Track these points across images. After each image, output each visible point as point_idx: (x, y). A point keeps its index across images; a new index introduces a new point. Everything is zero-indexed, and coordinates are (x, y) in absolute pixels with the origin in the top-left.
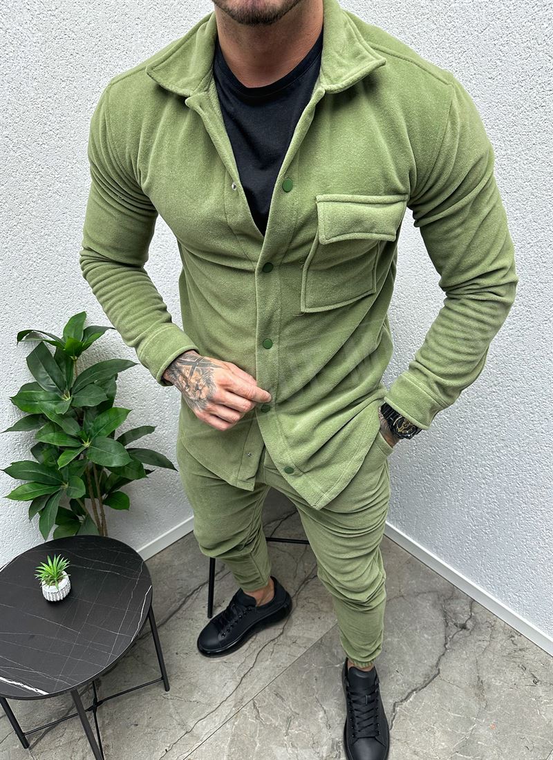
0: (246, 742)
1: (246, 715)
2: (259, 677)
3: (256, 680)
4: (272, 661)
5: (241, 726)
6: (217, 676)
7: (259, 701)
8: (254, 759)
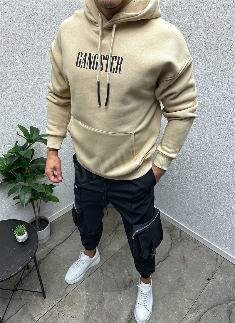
0: (98, 282)
1: (98, 272)
4: (107, 253)
5: (96, 276)
7: (103, 267)
8: (101, 287)
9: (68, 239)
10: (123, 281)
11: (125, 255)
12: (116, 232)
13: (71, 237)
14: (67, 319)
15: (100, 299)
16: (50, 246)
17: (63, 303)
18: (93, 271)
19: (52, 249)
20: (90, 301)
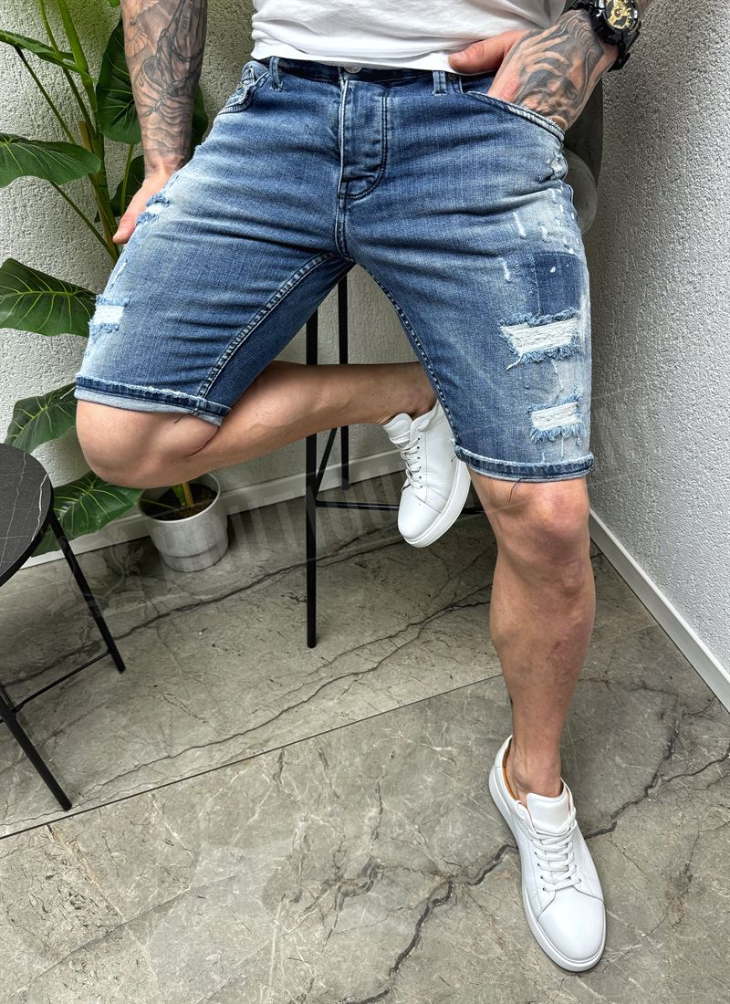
0: (240, 806)
1: (261, 766)
2: (308, 719)
3: (301, 722)
4: (340, 703)
5: (246, 780)
6: (250, 696)
7: (291, 754)
8: (239, 835)
9: (233, 596)
10: (338, 848)
11: (409, 741)
12: (423, 635)
13: (249, 591)
14: (52, 897)
15: (206, 881)
16: (161, 602)
17: (80, 828)
18: (249, 753)
19: (163, 611)
20: (166, 870)
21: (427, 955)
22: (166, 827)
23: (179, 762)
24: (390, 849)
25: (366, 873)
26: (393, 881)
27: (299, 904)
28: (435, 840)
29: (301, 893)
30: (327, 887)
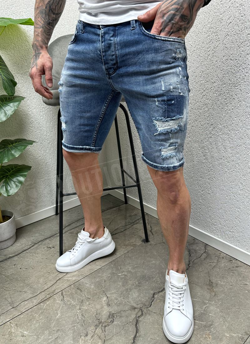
0: (51, 314)
1: (55, 299)
2: (69, 280)
3: (66, 282)
4: (79, 272)
5: (50, 305)
7: (66, 292)
8: (54, 323)
9: (24, 252)
10: (96, 314)
11: (109, 275)
13: (29, 250)
18: (48, 296)
21: (143, 333)
22: (20, 331)
23: (18, 308)
24: (116, 307)
25: (110, 317)
26: (121, 316)
27: (88, 336)
28: (130, 299)
29: (87, 332)
30: (97, 327)
